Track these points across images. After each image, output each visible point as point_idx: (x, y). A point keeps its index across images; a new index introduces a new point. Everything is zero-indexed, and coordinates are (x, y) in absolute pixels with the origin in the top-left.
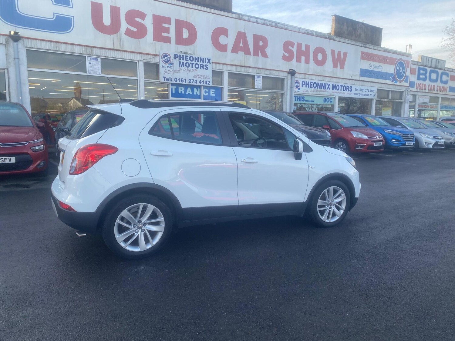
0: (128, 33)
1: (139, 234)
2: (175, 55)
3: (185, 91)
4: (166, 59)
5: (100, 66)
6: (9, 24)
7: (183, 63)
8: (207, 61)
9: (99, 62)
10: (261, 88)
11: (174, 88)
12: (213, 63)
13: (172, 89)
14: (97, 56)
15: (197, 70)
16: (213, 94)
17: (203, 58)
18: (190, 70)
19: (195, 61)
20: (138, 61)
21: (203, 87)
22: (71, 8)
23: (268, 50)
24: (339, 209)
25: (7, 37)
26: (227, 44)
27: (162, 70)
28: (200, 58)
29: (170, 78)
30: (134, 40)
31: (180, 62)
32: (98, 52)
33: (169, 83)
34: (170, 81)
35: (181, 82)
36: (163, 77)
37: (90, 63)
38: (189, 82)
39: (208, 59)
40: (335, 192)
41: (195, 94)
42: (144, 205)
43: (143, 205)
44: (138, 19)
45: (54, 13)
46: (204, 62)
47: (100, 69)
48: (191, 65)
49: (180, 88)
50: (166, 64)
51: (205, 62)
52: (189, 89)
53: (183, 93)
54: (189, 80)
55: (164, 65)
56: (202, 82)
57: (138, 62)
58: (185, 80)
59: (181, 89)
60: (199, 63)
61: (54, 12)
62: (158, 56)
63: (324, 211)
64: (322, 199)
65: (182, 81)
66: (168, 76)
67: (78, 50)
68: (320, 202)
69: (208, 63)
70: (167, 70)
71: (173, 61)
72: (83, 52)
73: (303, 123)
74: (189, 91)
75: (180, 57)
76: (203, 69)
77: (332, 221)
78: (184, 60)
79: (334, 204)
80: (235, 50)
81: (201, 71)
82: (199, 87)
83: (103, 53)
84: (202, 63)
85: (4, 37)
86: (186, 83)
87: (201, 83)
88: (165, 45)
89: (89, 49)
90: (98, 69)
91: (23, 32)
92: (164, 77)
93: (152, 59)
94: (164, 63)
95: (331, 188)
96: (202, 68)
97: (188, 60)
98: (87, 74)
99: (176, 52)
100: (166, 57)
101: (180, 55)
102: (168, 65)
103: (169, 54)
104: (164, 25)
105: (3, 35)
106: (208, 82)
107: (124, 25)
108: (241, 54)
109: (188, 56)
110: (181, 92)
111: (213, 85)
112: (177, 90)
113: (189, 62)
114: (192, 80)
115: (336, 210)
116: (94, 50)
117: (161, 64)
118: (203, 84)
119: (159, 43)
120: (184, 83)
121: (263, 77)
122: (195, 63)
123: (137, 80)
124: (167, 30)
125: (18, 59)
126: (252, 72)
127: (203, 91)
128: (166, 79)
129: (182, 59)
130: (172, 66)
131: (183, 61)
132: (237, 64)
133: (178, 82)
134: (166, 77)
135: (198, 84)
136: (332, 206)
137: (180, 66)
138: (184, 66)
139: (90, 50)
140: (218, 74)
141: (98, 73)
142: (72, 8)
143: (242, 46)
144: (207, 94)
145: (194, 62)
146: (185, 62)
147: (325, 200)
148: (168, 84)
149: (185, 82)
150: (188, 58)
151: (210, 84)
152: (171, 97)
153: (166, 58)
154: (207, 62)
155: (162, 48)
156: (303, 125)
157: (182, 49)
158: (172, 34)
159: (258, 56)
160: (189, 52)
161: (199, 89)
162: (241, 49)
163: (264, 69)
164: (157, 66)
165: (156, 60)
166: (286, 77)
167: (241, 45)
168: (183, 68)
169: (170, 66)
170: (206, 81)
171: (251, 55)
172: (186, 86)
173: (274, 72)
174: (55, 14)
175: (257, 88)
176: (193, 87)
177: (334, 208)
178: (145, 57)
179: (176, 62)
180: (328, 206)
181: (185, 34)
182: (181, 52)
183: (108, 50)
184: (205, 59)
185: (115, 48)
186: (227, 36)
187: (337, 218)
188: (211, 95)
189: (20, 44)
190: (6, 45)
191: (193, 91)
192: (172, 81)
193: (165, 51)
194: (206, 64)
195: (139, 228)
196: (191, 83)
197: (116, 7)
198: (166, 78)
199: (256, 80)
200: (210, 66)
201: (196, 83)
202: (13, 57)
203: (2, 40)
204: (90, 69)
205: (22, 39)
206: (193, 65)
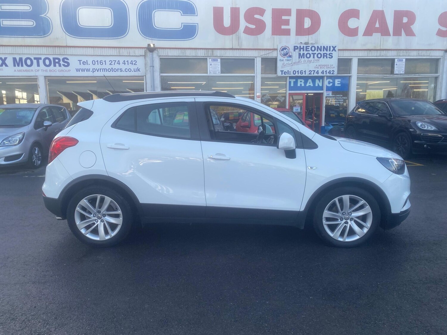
0: (248, 31)
1: (98, 224)
2: (295, 47)
3: (305, 83)
4: (284, 52)
5: (220, 66)
6: (148, 38)
7: (303, 54)
8: (332, 49)
9: (219, 62)
10: (404, 73)
11: (292, 81)
12: (339, 50)
13: (290, 82)
14: (217, 57)
15: (319, 60)
16: (338, 84)
17: (327, 47)
18: (311, 61)
19: (318, 51)
20: (256, 57)
21: (326, 77)
22: (196, 16)
23: (415, 27)
24: (360, 226)
25: (146, 49)
26: (358, 27)
27: (279, 64)
28: (324, 47)
29: (288, 71)
30: (253, 37)
31: (300, 54)
32: (218, 53)
33: (287, 76)
34: (288, 74)
35: (300, 75)
36: (281, 71)
37: (211, 65)
38: (310, 74)
39: (333, 47)
40: (353, 202)
41: (317, 85)
42: (101, 196)
44: (257, 16)
45: (182, 23)
46: (328, 50)
47: (220, 69)
48: (312, 55)
49: (299, 80)
50: (285, 57)
51: (330, 51)
52: (310, 81)
53: (303, 85)
54: (309, 71)
55: (282, 58)
56: (325, 73)
57: (255, 59)
58: (305, 72)
59: (301, 82)
60: (322, 52)
62: (277, 49)
64: (330, 210)
65: (302, 73)
66: (285, 70)
67: (201, 54)
68: (327, 214)
69: (332, 51)
70: (285, 64)
71: (292, 53)
72: (205, 54)
74: (310, 83)
75: (300, 48)
76: (327, 58)
77: (347, 240)
78: (305, 50)
79: (352, 219)
80: (369, 32)
81: (323, 61)
82: (322, 78)
83: (223, 54)
84: (325, 52)
85: (144, 50)
86: (306, 75)
87: (323, 73)
88: (284, 38)
89: (210, 51)
90: (218, 69)
91: (158, 43)
92: (282, 71)
93: (269, 54)
94: (282, 56)
95: (346, 197)
96: (325, 57)
97: (309, 51)
98: (208, 75)
99: (295, 43)
100: (285, 50)
101: (300, 46)
102: (286, 58)
103: (288, 47)
104: (284, 18)
105: (143, 48)
106: (332, 71)
107: (243, 24)
108: (377, 36)
109: (309, 46)
110: (301, 85)
111: (338, 74)
112: (295, 83)
113: (311, 52)
114: (313, 71)
115: (355, 227)
116: (215, 51)
117: (279, 57)
118: (326, 74)
119: (278, 36)
120: (304, 75)
121: (407, 60)
122: (317, 53)
123: (254, 76)
124: (287, 22)
125: (154, 67)
126: (390, 55)
127: (326, 82)
128: (283, 72)
129: (302, 50)
130: (291, 58)
131: (304, 52)
132: (370, 49)
133: (297, 75)
134: (283, 71)
135: (320, 74)
136: (349, 221)
137: (299, 58)
138: (304, 58)
139: (211, 52)
140: (344, 64)
141: (217, 73)
142: (197, 16)
143: (379, 26)
144: (331, 84)
145: (316, 52)
146: (306, 52)
147: (336, 212)
148: (286, 78)
149: (305, 74)
150: (309, 49)
151: (334, 74)
152: (289, 91)
153: (285, 51)
154: (331, 50)
155: (281, 41)
157: (303, 39)
158: (292, 26)
159: (401, 35)
160: (310, 42)
161: (321, 80)
162: (377, 31)
163: (409, 50)
164: (275, 60)
165: (273, 54)
166: (441, 57)
167: (377, 25)
168: (303, 59)
169: (288, 59)
170: (330, 71)
171: (389, 35)
172: (306, 79)
173: (424, 53)
174: (183, 24)
175: (397, 73)
176: (314, 79)
177: (351, 223)
178: (263, 53)
179: (295, 54)
180: (341, 220)
181: (307, 23)
182: (301, 43)
183: (227, 50)
184: (330, 47)
185: (234, 48)
186: (358, 18)
188: (336, 85)
189: (155, 54)
190: (145, 56)
191: (314, 82)
192: (290, 74)
193: (284, 44)
194: (331, 52)
196: (311, 74)
197: (236, 8)
198: (284, 71)
199: (397, 64)
200: (335, 55)
201: (318, 73)
202: (149, 66)
203: (142, 52)
204: (211, 70)
205: (156, 49)
206: (315, 55)
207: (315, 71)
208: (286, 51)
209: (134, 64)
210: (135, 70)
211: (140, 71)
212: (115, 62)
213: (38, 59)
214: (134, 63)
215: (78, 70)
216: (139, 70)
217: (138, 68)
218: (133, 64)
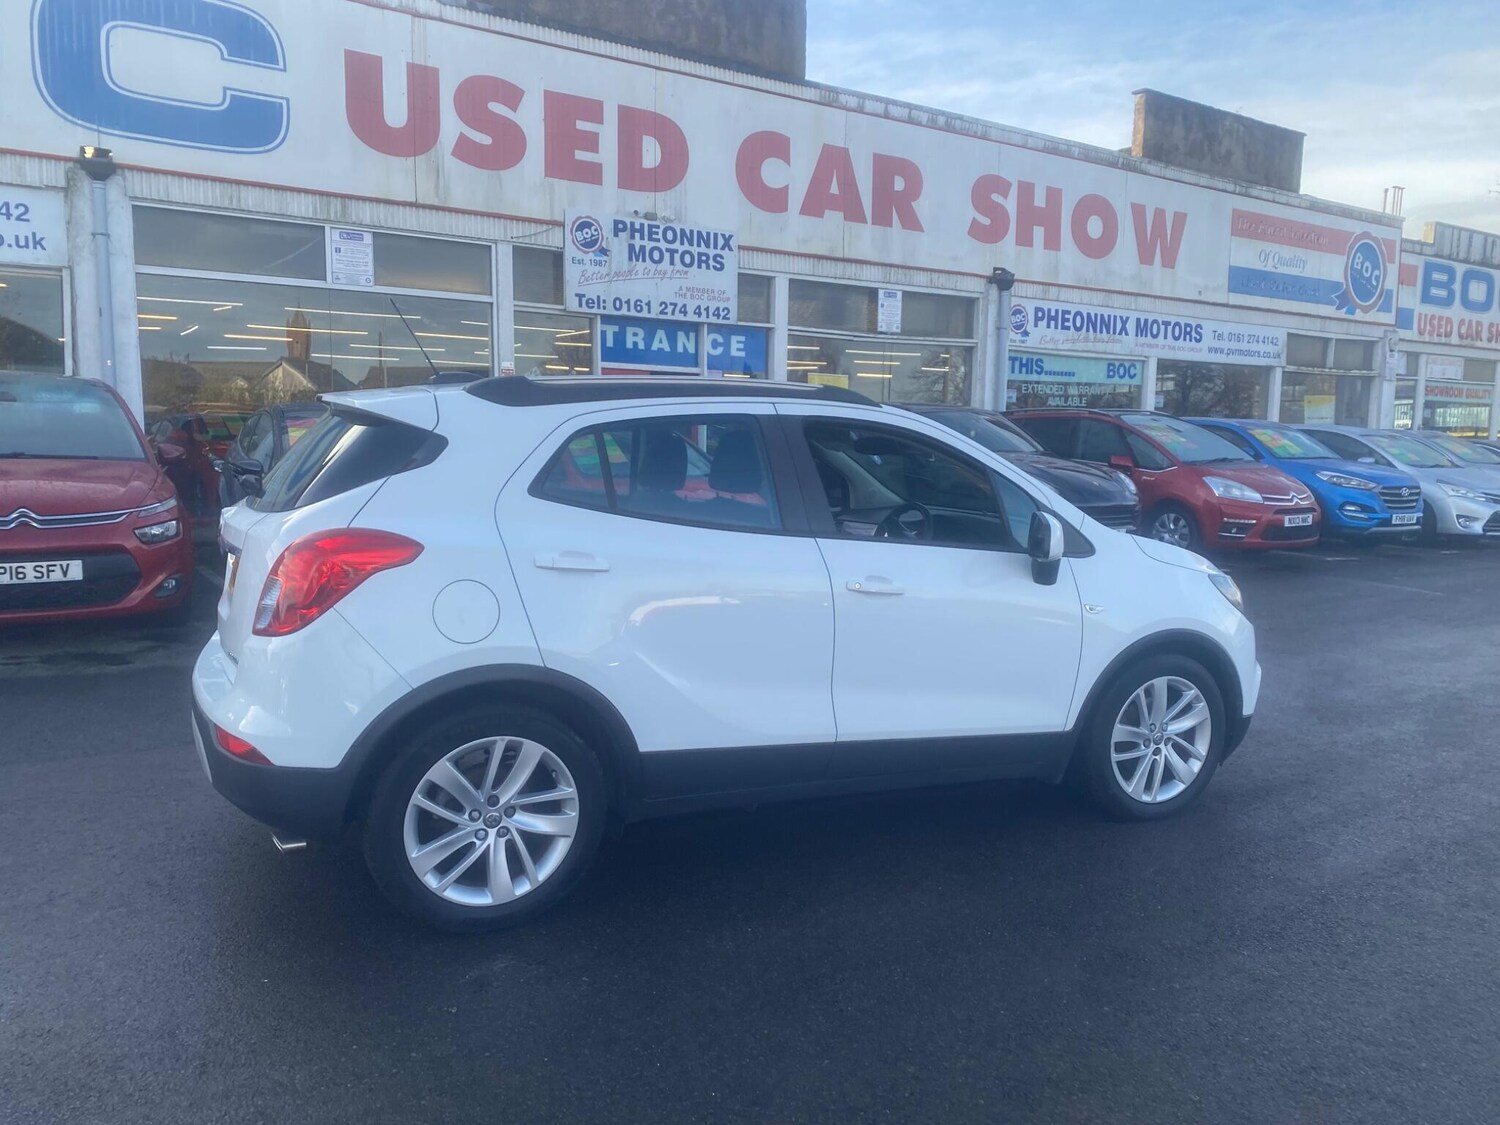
0: (465, 150)
1: (489, 846)
2: (616, 223)
3: (649, 340)
4: (586, 236)
5: (370, 259)
6: (80, 122)
7: (643, 248)
8: (721, 242)
9: (368, 245)
10: (899, 331)
11: (611, 330)
12: (740, 247)
13: (604, 333)
14: (361, 225)
15: (686, 272)
16: (738, 350)
17: (708, 234)
18: (665, 273)
19: (682, 243)
20: (496, 242)
21: (706, 327)
22: (281, 70)
23: (922, 207)
24: (1185, 755)
25: (71, 164)
26: (788, 186)
27: (571, 273)
28: (699, 233)
29: (599, 297)
30: (482, 175)
31: (631, 247)
32: (366, 213)
33: (596, 315)
34: (599, 307)
35: (633, 313)
36: (577, 295)
37: (338, 250)
38: (662, 312)
39: (723, 235)
40: (1174, 695)
41: (680, 349)
42: (510, 741)
43: (505, 743)
44: (495, 107)
45: (225, 89)
46: (712, 246)
47: (370, 268)
48: (667, 256)
49: (630, 331)
50: (588, 253)
51: (715, 247)
52: (661, 334)
53: (641, 346)
54: (661, 305)
55: (579, 255)
56: (704, 313)
57: (493, 246)
58: (648, 304)
59: (635, 335)
60: (695, 250)
61: (227, 86)
62: (562, 225)
63: (1136, 762)
64: (1126, 721)
65: (639, 308)
66: (591, 292)
67: (300, 208)
68: (1120, 732)
69: (723, 248)
70: (589, 273)
71: (608, 243)
72: (315, 211)
73: (1042, 449)
74: (660, 342)
75: (633, 230)
76: (708, 267)
77: (1160, 798)
78: (646, 238)
79: (1169, 739)
80: (814, 205)
81: (700, 277)
82: (694, 328)
83: (382, 216)
84: (702, 249)
85: (62, 167)
86: (653, 315)
87: (700, 314)
88: (583, 189)
89: (336, 204)
90: (363, 268)
91: (124, 148)
92: (580, 296)
93: (539, 237)
94: (578, 248)
95: (1160, 683)
96: (704, 265)
97: (658, 240)
98: (329, 284)
99: (618, 212)
100: (586, 230)
101: (632, 224)
102: (591, 256)
103: (595, 220)
104: (581, 125)
105: (58, 159)
106: (723, 310)
107: (450, 126)
108: (833, 217)
109: (658, 227)
110: (635, 344)
111: (739, 320)
112: (620, 338)
113: (663, 245)
114: (671, 304)
115: (1175, 759)
116: (353, 205)
117: (571, 252)
118: (708, 317)
119: (565, 183)
120: (644, 314)
121: (905, 293)
122: (681, 249)
123: (492, 304)
124: (591, 142)
125: (107, 235)
126: (868, 277)
127: (707, 339)
128: (584, 300)
129: (637, 235)
130: (605, 258)
131: (643, 243)
132: (819, 253)
133: (624, 312)
134: (584, 296)
135: (691, 317)
136: (1162, 746)
137: (630, 259)
138: (644, 260)
139: (339, 207)
140: (755, 286)
141: (363, 282)
142: (285, 70)
143: (837, 193)
144: (719, 350)
145: (676, 245)
146: (649, 245)
147: (1137, 725)
148: (591, 320)
149: (649, 312)
150: (657, 233)
151: (728, 319)
152: (603, 360)
153: (587, 233)
154: (720, 246)
155: (574, 200)
156: (1043, 454)
157: (641, 201)
158: (608, 154)
159: (889, 224)
160: (661, 213)
161: (692, 335)
162: (834, 204)
163: (909, 268)
164: (557, 258)
165: (552, 240)
166: (980, 296)
167: (834, 189)
168: (640, 266)
169: (598, 259)
170: (718, 309)
171: (863, 220)
172: (650, 326)
173: (942, 279)
174: (229, 93)
175: (884, 329)
176: (672, 328)
177: (1167, 751)
178: (517, 231)
179: (618, 246)
180: (1147, 747)
181: (651, 154)
182: (636, 212)
183: (396, 207)
184: (716, 235)
185: (421, 201)
186: (787, 160)
187: (1178, 788)
188: (734, 353)
189: (114, 188)
190: (68, 190)
191: (673, 341)
192: (604, 308)
193: (584, 210)
194: (718, 251)
195: (492, 823)
196: (666, 313)
197: (426, 67)
198: (587, 297)
199: (882, 306)
200: (730, 259)
201: (685, 313)
202: (90, 230)
203: (56, 174)
204: (339, 269)
205: (119, 171)
206: (676, 255)
207: (675, 305)
208: (589, 235)
209: (19, 218)
210: (22, 243)
211: (43, 248)
214: (15, 213)
216: (38, 243)
217: (34, 234)
218: (13, 218)
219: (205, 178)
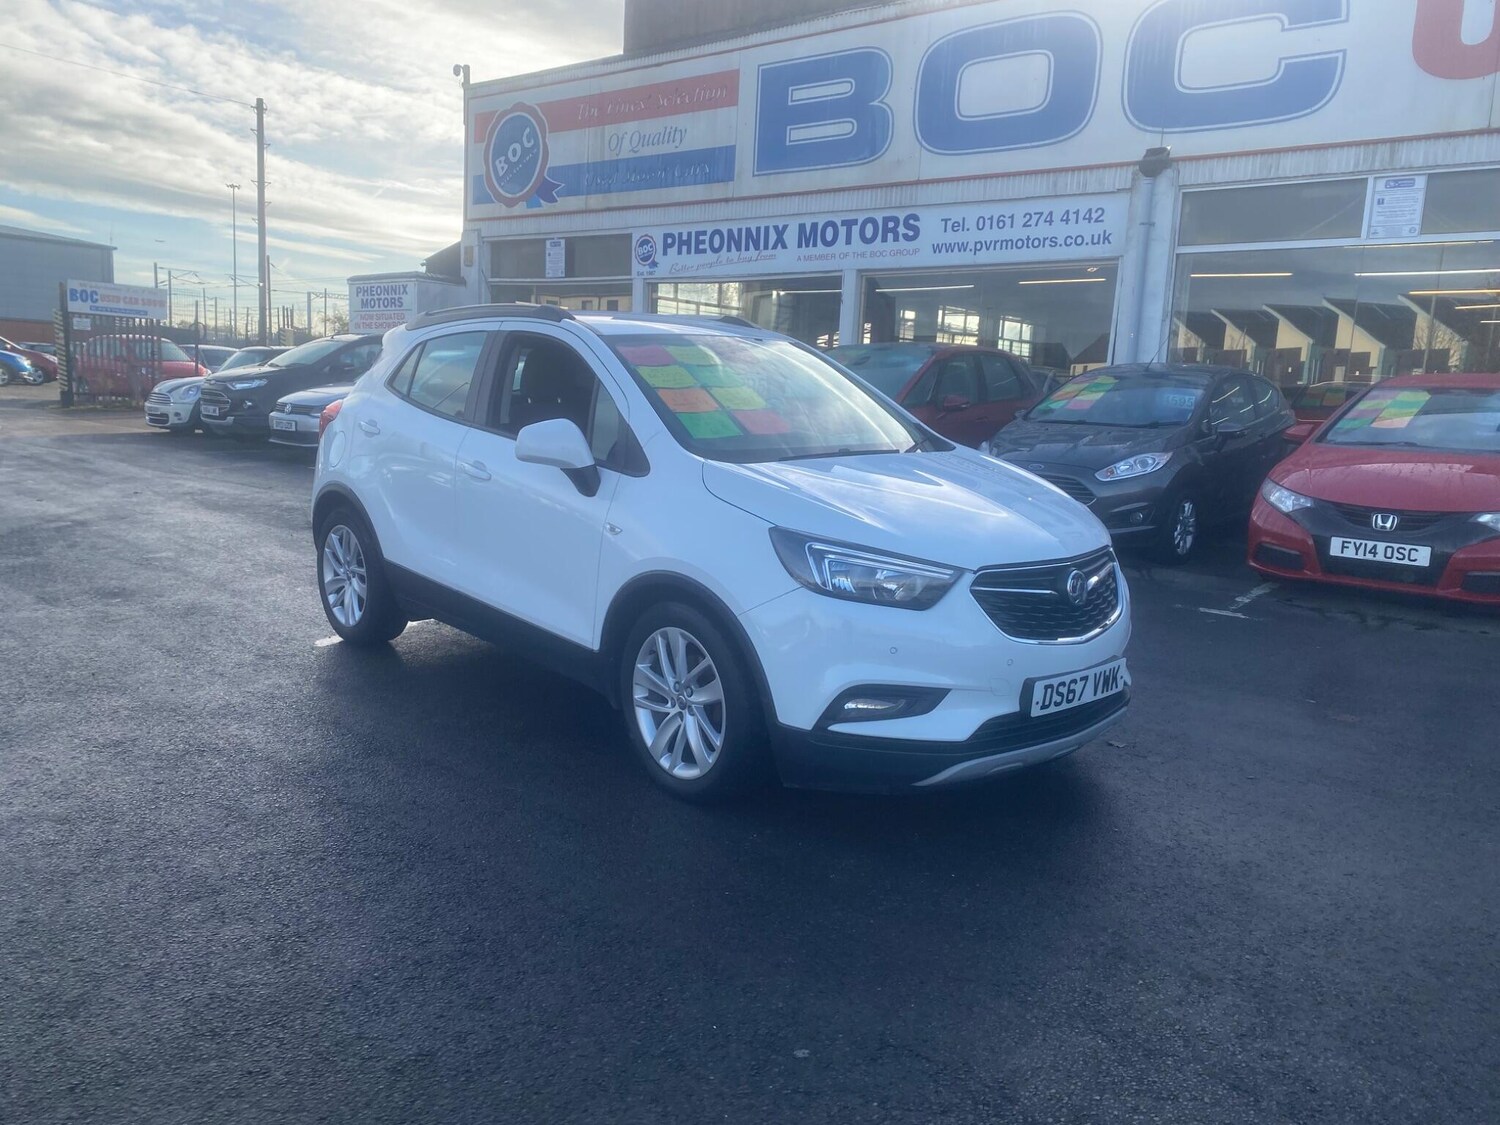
5: (1419, 207)
9: (1420, 190)
14: (1413, 168)
22: (1342, 22)
32: (1418, 155)
37: (1381, 202)
45: (1281, 59)
47: (1416, 216)
67: (1339, 164)
72: (1357, 165)
83: (1440, 154)
85: (1130, 171)
89: (1383, 150)
90: (1408, 217)
91: (1177, 144)
98: (1362, 240)
105: (1129, 164)
116: (1404, 149)
139: (1387, 154)
142: (1346, 21)
174: (1284, 62)
183: (1461, 139)
189: (1164, 181)
190: (1131, 191)
202: (1140, 222)
203: (1123, 178)
204: (1379, 222)
205: (1175, 164)
209: (1096, 221)
210: (1096, 241)
211: (1109, 242)
212: (1039, 218)
213: (849, 224)
214: (1094, 216)
215: (937, 249)
216: (1106, 239)
217: (1105, 232)
218: (1092, 221)
219: (1247, 154)
